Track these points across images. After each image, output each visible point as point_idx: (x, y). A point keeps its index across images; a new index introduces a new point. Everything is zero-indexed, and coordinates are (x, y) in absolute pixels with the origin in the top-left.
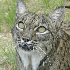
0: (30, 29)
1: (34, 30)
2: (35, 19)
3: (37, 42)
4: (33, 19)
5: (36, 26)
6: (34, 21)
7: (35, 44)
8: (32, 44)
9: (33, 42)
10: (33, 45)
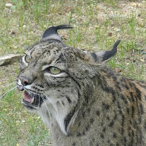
0: (35, 65)
1: (41, 68)
2: (49, 51)
3: (43, 87)
4: (46, 51)
5: (45, 64)
6: (45, 54)
7: (39, 90)
8: (34, 90)
9: (36, 86)
10: (35, 92)
